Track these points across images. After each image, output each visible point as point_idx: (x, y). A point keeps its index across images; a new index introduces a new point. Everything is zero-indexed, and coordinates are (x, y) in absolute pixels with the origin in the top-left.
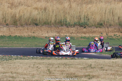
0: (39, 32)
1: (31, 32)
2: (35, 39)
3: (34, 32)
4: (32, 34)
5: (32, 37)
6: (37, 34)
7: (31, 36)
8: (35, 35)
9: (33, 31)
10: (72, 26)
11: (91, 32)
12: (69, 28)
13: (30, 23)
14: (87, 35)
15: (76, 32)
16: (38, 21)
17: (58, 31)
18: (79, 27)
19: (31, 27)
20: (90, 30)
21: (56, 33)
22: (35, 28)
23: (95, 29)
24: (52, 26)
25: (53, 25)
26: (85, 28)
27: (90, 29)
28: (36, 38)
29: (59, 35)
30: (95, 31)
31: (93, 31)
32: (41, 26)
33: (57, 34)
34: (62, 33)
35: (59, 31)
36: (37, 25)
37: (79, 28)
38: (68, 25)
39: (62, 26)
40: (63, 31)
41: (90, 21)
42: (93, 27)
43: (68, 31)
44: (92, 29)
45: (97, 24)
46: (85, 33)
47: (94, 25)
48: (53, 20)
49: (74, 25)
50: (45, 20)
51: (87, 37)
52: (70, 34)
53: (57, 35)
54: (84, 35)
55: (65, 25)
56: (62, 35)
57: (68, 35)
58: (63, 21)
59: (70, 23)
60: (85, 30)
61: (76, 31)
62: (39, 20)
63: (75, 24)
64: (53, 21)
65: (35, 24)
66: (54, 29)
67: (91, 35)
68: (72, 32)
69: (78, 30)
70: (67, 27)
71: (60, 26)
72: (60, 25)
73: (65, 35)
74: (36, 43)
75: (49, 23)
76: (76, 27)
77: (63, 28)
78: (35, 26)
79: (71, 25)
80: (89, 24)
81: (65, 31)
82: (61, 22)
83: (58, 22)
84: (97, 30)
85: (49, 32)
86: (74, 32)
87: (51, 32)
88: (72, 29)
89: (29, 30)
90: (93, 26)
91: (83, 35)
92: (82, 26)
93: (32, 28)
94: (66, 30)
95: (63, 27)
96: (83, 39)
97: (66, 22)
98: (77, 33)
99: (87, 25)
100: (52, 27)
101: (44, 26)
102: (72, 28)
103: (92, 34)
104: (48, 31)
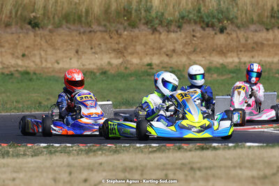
0: (43, 53)
1: (13, 54)
2: (31, 80)
3: (23, 55)
4: (20, 62)
5: (17, 75)
6: (37, 60)
7: (12, 69)
8: (30, 64)
9: (19, 52)
10: (173, 28)
11: (244, 46)
12: (160, 33)
13: (10, 17)
14: (232, 60)
15: (190, 49)
16: (41, 12)
17: (117, 46)
18: (198, 28)
19: (12, 33)
20: (243, 41)
21: (112, 55)
22: (29, 39)
23: (263, 36)
24: (95, 27)
25: (99, 24)
26: (222, 31)
27: (241, 34)
28: (34, 77)
29: (121, 64)
30: (262, 44)
31: (256, 43)
32: (51, 31)
33: (116, 58)
34: (132, 54)
35: (122, 45)
36: (34, 24)
37: (198, 35)
38: (156, 23)
39: (133, 26)
40: (139, 48)
41: (240, 5)
42: (252, 27)
43: (156, 46)
44: (250, 35)
45: (267, 13)
46: (222, 52)
47: (255, 18)
48: (97, 4)
49: (181, 22)
50: (66, 5)
51: (231, 67)
52: (166, 59)
53: (116, 62)
54: (221, 61)
55: (146, 23)
56: (135, 61)
57: (156, 60)
58: (134, 6)
59: (163, 14)
60: (221, 39)
61: (186, 44)
62: (45, 7)
63: (183, 18)
64: (97, 9)
65: (30, 23)
66: (103, 38)
67: (245, 59)
68: (174, 51)
69: (196, 41)
70: (154, 30)
71: (125, 29)
72: (126, 24)
73: (147, 60)
74: (35, 96)
75: (83, 19)
76: (187, 28)
77: (137, 37)
78: (28, 29)
79: (169, 23)
80: (237, 18)
81: (145, 45)
82: (131, 13)
83: (118, 13)
84: (268, 40)
85: (84, 53)
86: (179, 47)
87: (89, 51)
88: (174, 39)
89: (7, 45)
90: (252, 22)
91: (217, 60)
92: (213, 26)
93: (15, 36)
94: (151, 44)
95: (136, 31)
96: (215, 76)
97: (148, 10)
98: (190, 53)
99: (232, 21)
100: (95, 32)
101: (61, 31)
102: (173, 35)
103: (249, 54)
104: (81, 49)
